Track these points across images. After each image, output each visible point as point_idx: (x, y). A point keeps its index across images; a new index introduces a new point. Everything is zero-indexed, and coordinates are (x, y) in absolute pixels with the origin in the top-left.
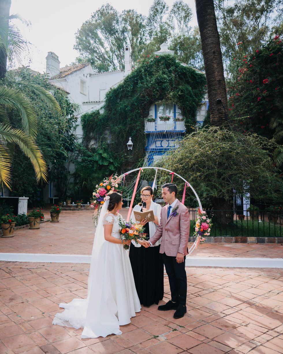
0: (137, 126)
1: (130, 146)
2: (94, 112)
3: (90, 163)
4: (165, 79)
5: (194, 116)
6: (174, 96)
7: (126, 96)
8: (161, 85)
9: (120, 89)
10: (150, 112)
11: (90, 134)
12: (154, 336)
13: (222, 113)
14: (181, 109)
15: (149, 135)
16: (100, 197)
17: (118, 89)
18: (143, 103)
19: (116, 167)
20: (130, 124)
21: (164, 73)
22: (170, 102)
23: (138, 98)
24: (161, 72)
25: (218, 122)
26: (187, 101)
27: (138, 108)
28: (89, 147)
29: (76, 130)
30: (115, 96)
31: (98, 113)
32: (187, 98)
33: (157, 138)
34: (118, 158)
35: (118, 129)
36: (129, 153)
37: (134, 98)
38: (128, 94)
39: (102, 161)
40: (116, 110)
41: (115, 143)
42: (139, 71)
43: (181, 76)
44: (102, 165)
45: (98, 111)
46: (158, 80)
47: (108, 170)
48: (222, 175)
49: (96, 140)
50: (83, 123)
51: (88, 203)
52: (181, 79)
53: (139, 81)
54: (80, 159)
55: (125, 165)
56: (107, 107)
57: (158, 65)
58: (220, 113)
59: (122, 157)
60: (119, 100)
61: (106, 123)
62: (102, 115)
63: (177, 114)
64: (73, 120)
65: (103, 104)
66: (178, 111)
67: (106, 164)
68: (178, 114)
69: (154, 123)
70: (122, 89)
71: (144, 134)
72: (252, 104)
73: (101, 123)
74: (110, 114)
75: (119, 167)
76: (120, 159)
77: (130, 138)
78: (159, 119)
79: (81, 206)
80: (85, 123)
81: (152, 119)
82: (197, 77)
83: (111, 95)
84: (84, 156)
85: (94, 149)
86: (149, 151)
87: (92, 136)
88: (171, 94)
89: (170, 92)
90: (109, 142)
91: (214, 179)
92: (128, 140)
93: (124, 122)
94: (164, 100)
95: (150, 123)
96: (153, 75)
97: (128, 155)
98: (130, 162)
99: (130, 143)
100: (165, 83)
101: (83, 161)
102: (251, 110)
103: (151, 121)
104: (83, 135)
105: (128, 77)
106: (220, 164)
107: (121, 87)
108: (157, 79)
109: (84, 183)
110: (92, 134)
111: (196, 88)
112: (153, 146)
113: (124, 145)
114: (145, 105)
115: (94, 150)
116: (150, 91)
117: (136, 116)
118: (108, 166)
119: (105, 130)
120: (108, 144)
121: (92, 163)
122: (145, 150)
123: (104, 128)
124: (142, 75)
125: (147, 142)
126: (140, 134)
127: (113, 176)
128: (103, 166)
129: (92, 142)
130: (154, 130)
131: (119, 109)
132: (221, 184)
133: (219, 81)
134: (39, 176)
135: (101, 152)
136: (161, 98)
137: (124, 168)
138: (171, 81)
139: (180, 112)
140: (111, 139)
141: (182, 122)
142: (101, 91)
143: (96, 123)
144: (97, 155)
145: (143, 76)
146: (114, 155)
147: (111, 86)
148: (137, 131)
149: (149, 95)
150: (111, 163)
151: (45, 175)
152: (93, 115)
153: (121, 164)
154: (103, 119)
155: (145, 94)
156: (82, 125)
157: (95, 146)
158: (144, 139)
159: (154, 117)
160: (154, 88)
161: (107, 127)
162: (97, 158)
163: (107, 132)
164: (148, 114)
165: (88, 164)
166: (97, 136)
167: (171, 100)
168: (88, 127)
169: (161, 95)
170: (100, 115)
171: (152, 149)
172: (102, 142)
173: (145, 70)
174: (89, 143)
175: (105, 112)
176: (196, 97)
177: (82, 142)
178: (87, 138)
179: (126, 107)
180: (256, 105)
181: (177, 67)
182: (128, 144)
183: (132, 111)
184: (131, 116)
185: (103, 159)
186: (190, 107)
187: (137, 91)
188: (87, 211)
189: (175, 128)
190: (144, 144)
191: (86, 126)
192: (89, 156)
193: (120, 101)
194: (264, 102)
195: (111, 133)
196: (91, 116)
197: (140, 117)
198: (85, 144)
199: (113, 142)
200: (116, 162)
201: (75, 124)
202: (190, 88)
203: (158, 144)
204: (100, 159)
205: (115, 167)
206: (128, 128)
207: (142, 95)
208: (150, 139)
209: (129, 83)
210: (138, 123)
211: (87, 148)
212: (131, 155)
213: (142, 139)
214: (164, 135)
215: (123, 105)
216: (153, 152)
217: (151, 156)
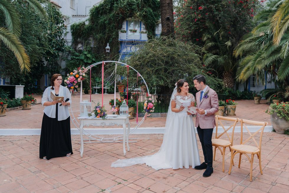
0: (113, 35)
1: (108, 49)
2: (81, 23)
3: (77, 61)
4: (134, 2)
5: (154, 30)
6: (140, 15)
7: (105, 13)
8: (131, 7)
9: (101, 7)
10: (123, 26)
11: (77, 39)
12: (102, 190)
13: (169, 27)
14: (145, 25)
15: (121, 42)
16: (70, 84)
17: (99, 7)
18: (118, 18)
20: (109, 33)
22: (137, 19)
23: (114, 15)
25: (167, 33)
26: (149, 19)
27: (114, 23)
28: (77, 49)
29: (67, 36)
30: (97, 12)
31: (84, 24)
32: (149, 17)
33: (128, 45)
34: (99, 58)
35: (99, 36)
36: (107, 54)
37: (112, 15)
38: (107, 11)
39: (87, 60)
40: (97, 22)
41: (97, 47)
43: (145, 1)
45: (84, 22)
46: (129, 2)
48: (168, 70)
49: (82, 44)
51: (75, 90)
52: (145, 3)
53: (115, 2)
54: (69, 58)
56: (91, 20)
58: (168, 27)
59: (102, 58)
60: (100, 15)
61: (90, 32)
62: (87, 26)
63: (142, 29)
64: (63, 28)
65: (88, 17)
66: (143, 26)
67: (89, 62)
68: (143, 28)
69: (125, 34)
70: (102, 7)
71: (118, 41)
72: (191, 23)
73: (86, 31)
74: (93, 25)
77: (108, 44)
78: (129, 31)
80: (74, 30)
81: (124, 31)
82: (156, 3)
83: (94, 11)
84: (73, 55)
85: (81, 50)
86: (122, 54)
87: (79, 41)
88: (138, 13)
89: (137, 12)
90: (92, 46)
91: (162, 73)
92: (106, 46)
93: (104, 32)
94: (133, 17)
95: (122, 33)
97: (106, 56)
99: (108, 47)
100: (134, 5)
101: (72, 59)
102: (191, 27)
103: (123, 32)
104: (72, 40)
106: (167, 63)
107: (102, 5)
110: (79, 39)
111: (156, 11)
112: (124, 51)
113: (103, 48)
114: (119, 20)
115: (80, 52)
116: (123, 10)
117: (112, 28)
119: (89, 37)
120: (91, 48)
121: (79, 61)
122: (119, 52)
123: (89, 35)
125: (120, 47)
126: (115, 41)
127: (81, 67)
128: (87, 63)
129: (80, 46)
130: (125, 39)
131: (100, 22)
132: (166, 76)
133: (168, 4)
134: (22, 67)
135: (86, 53)
136: (131, 15)
138: (138, 4)
139: (144, 27)
140: (94, 44)
141: (145, 34)
142: (87, 8)
143: (82, 31)
144: (83, 55)
146: (96, 56)
147: (94, 5)
148: (113, 38)
149: (122, 13)
150: (93, 62)
151: (28, 66)
152: (80, 25)
154: (88, 29)
155: (119, 12)
156: (71, 32)
157: (81, 49)
158: (118, 45)
159: (125, 30)
160: (126, 8)
161: (91, 35)
162: (83, 57)
163: (91, 39)
164: (122, 27)
165: (76, 62)
166: (83, 41)
167: (138, 18)
168: (76, 34)
169: (131, 14)
170: (85, 26)
172: (87, 46)
174: (77, 46)
175: (89, 23)
176: (156, 17)
177: (72, 45)
178: (75, 42)
179: (105, 20)
180: (194, 25)
182: (106, 48)
183: (109, 24)
184: (109, 28)
185: (87, 58)
186: (151, 24)
187: (113, 10)
188: (75, 96)
189: (141, 38)
190: (118, 49)
191: (74, 33)
192: (77, 56)
193: (101, 16)
194: (199, 22)
195: (94, 39)
196: (79, 25)
197: (115, 28)
198: (74, 47)
199: (95, 46)
200: (97, 61)
201: (66, 31)
202: (151, 11)
203: (129, 49)
204: (85, 59)
206: (106, 36)
207: (117, 12)
208: (123, 45)
209: (108, 3)
210: (114, 33)
211: (76, 50)
212: (109, 56)
213: (117, 45)
214: (132, 43)
215: (103, 19)
216: (124, 54)
217: (123, 57)
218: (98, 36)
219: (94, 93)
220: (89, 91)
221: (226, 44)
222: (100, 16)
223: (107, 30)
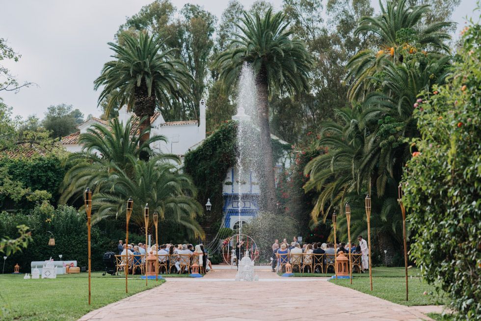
0: (215, 188)
1: (209, 206)
7: (205, 159)
9: (200, 152)
10: (227, 174)
15: (226, 197)
17: (197, 151)
18: (222, 167)
20: (209, 186)
23: (217, 162)
27: (217, 172)
30: (195, 158)
33: (235, 199)
36: (208, 213)
37: (212, 163)
38: (207, 158)
40: (195, 172)
42: (217, 135)
53: (218, 147)
55: (204, 224)
59: (201, 218)
63: (253, 178)
69: (231, 186)
71: (222, 196)
76: (199, 220)
77: (209, 200)
78: (235, 183)
81: (230, 182)
83: (190, 157)
86: (227, 211)
92: (206, 202)
93: (203, 184)
95: (227, 185)
96: (231, 141)
97: (206, 215)
98: (208, 222)
103: (229, 185)
107: (200, 150)
108: (235, 145)
112: (230, 207)
113: (203, 205)
114: (223, 169)
116: (228, 156)
117: (214, 178)
122: (222, 210)
124: (220, 140)
125: (224, 204)
126: (218, 196)
130: (231, 193)
137: (203, 227)
141: (257, 186)
145: (222, 141)
147: (189, 148)
148: (216, 193)
149: (227, 160)
155: (224, 159)
158: (222, 200)
159: (230, 180)
160: (232, 153)
164: (226, 177)
171: (229, 210)
173: (224, 135)
179: (205, 169)
182: (206, 205)
183: (210, 174)
184: (210, 179)
189: (251, 191)
190: (222, 205)
197: (218, 180)
203: (235, 205)
206: (207, 190)
207: (220, 160)
208: (228, 199)
209: (208, 147)
210: (217, 186)
212: (210, 215)
213: (220, 201)
215: (202, 167)
216: (230, 212)
217: (229, 216)
222: (197, 162)
223: (208, 182)
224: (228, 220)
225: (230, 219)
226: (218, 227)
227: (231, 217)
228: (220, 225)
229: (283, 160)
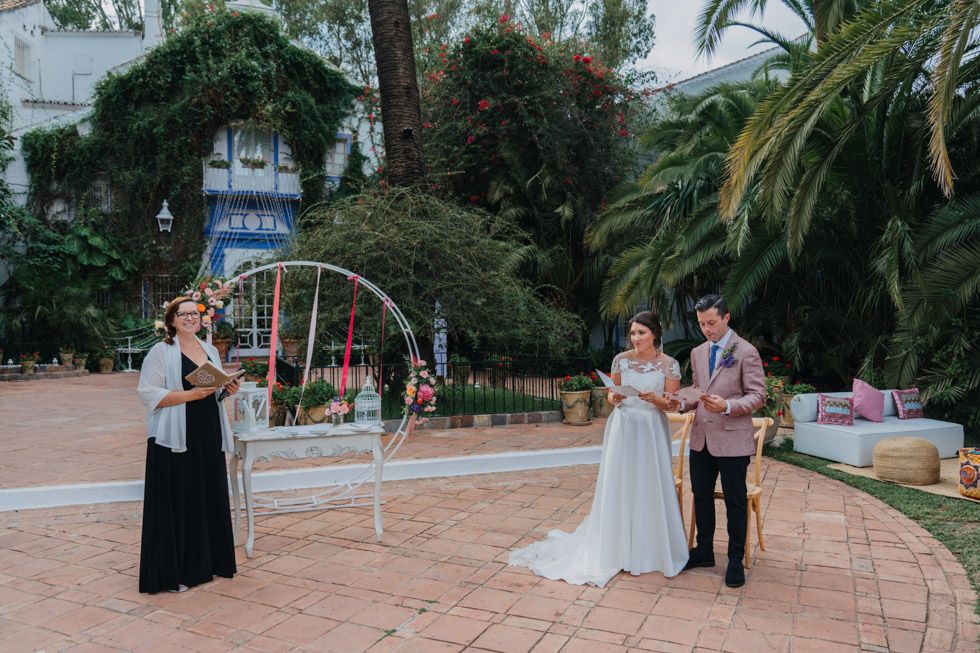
0: (183, 174)
1: (165, 221)
2: (61, 127)
3: (55, 260)
4: (254, 71)
5: (320, 163)
6: (276, 114)
7: (153, 99)
8: (243, 84)
9: (137, 78)
10: (215, 145)
11: (49, 184)
13: (413, 160)
14: (290, 145)
15: (213, 198)
17: (130, 78)
18: (199, 120)
19: (127, 272)
20: (166, 169)
21: (250, 56)
22: (264, 125)
23: (184, 108)
24: (244, 52)
25: (406, 176)
26: (306, 128)
27: (187, 133)
28: (49, 218)
29: (7, 171)
30: (122, 93)
31: (72, 132)
32: (305, 121)
33: (235, 207)
34: (132, 251)
35: (131, 177)
36: (162, 239)
37: (176, 107)
38: (159, 95)
39: (90, 256)
40: (124, 130)
41: (125, 212)
42: (186, 41)
43: (290, 69)
44: (90, 264)
45: (74, 127)
46: (237, 69)
47: (106, 278)
49: (68, 200)
50: (29, 154)
51: (55, 360)
52: (291, 75)
53: (188, 67)
54: (20, 248)
55: (153, 267)
56: (100, 119)
57: (236, 35)
58: (408, 158)
59: (143, 249)
60: (133, 107)
61: (98, 161)
62: (87, 140)
63: (281, 157)
64: (3, 143)
65: (89, 111)
66: (284, 151)
67: (99, 262)
68: (284, 156)
69: (226, 171)
70: (141, 80)
71: (201, 196)
72: (456, 148)
73: (84, 158)
74: (108, 137)
75: (136, 273)
76: (138, 254)
77: (165, 204)
78: (237, 165)
79: (35, 369)
80: (35, 152)
81: (223, 161)
82: (327, 77)
83: (111, 90)
84: (34, 240)
85: (65, 223)
86: (216, 236)
87: (56, 190)
88: (269, 107)
89: (265, 103)
90: (105, 208)
92: (158, 209)
93: (150, 163)
94: (251, 119)
95: (216, 170)
96: (225, 57)
97: (159, 243)
98: (166, 262)
99: (165, 214)
100: (255, 79)
101: (32, 253)
102: (453, 161)
103: (219, 167)
104: (30, 187)
105: (157, 51)
107: (137, 73)
108: (233, 67)
109: (38, 310)
110: (55, 186)
111: (326, 103)
112: (222, 227)
113: (149, 218)
114: (204, 126)
115: (62, 228)
116: (215, 92)
117: (180, 149)
118: (106, 267)
119: (96, 178)
120: (102, 214)
121: (59, 259)
122: (204, 234)
123: (93, 172)
124: (194, 51)
125: (207, 215)
126: (192, 195)
128: (91, 268)
129: (58, 207)
130: (226, 188)
131: (135, 127)
133: (407, 88)
135: (85, 232)
136: (245, 112)
137: (151, 275)
138: (267, 76)
139: (290, 152)
140: (112, 201)
141: (294, 175)
142: (76, 77)
143: (68, 158)
144: (73, 239)
145: (199, 56)
146: (123, 242)
147: (109, 68)
148: (184, 186)
149: (212, 102)
150: (113, 262)
152: (61, 136)
153: (142, 265)
154: (90, 149)
155: (205, 100)
156: (25, 159)
157: (64, 217)
158: (201, 207)
159: (225, 158)
160: (226, 88)
161: (101, 170)
162: (74, 247)
163: (101, 184)
164: (211, 149)
165: (49, 262)
166: (73, 191)
167: (267, 121)
168: (44, 166)
169: (243, 107)
170: (80, 139)
171: (222, 233)
172: (85, 207)
173: (204, 42)
174: (48, 208)
175: (94, 132)
176: (326, 123)
177: (28, 205)
178: (41, 195)
179: (154, 125)
180: (464, 153)
181: (281, 47)
182: (159, 216)
183: (170, 135)
184: (167, 150)
185: (92, 250)
186: (311, 143)
187: (181, 90)
188: (55, 380)
189: (277, 186)
190: (201, 221)
191: (37, 163)
192: (55, 242)
193: (136, 110)
195: (112, 185)
196: (53, 137)
197: (191, 153)
198: (35, 210)
199: (118, 211)
200: (128, 260)
202: (312, 101)
203: (237, 221)
204: (82, 251)
205: (125, 272)
206: (159, 179)
207: (195, 100)
208: (218, 208)
209: (161, 67)
210: (187, 169)
211: (45, 222)
212: (169, 244)
213: (197, 208)
214: (252, 202)
215: (143, 118)
216: (224, 239)
217: (220, 248)
218: (128, 176)
219: (122, 369)
220: (102, 361)
221: (557, 213)
222: (131, 108)
224: (218, 259)
225: (223, 256)
226: (191, 273)
227: (227, 251)
228: (198, 268)
229: (355, 122)
